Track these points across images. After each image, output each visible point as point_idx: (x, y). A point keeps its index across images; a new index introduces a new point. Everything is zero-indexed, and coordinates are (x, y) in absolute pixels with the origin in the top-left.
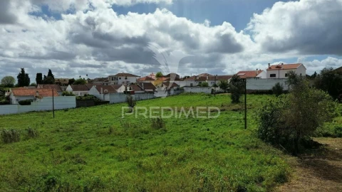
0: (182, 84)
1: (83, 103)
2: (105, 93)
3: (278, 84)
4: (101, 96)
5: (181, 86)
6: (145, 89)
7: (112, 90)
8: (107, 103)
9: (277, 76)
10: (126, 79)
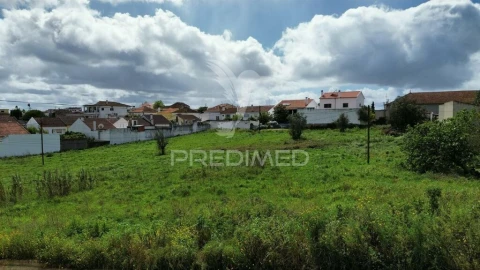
0: (204, 118)
1: (71, 143)
2: (100, 130)
3: (343, 115)
4: (94, 134)
5: (203, 120)
6: (155, 123)
7: (108, 125)
8: (106, 143)
9: (333, 107)
10: (112, 109)
